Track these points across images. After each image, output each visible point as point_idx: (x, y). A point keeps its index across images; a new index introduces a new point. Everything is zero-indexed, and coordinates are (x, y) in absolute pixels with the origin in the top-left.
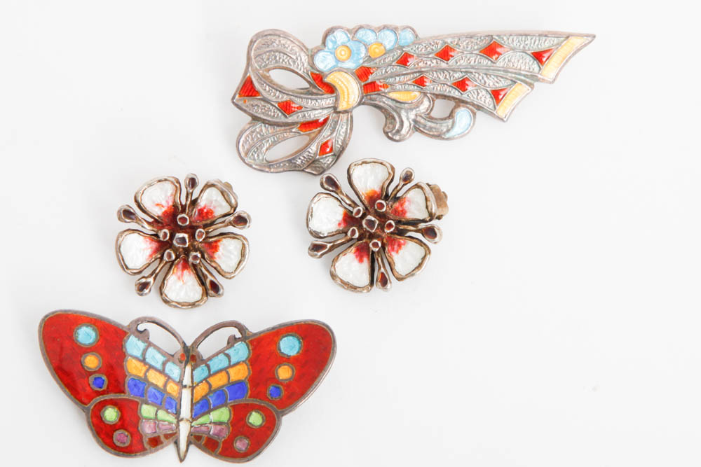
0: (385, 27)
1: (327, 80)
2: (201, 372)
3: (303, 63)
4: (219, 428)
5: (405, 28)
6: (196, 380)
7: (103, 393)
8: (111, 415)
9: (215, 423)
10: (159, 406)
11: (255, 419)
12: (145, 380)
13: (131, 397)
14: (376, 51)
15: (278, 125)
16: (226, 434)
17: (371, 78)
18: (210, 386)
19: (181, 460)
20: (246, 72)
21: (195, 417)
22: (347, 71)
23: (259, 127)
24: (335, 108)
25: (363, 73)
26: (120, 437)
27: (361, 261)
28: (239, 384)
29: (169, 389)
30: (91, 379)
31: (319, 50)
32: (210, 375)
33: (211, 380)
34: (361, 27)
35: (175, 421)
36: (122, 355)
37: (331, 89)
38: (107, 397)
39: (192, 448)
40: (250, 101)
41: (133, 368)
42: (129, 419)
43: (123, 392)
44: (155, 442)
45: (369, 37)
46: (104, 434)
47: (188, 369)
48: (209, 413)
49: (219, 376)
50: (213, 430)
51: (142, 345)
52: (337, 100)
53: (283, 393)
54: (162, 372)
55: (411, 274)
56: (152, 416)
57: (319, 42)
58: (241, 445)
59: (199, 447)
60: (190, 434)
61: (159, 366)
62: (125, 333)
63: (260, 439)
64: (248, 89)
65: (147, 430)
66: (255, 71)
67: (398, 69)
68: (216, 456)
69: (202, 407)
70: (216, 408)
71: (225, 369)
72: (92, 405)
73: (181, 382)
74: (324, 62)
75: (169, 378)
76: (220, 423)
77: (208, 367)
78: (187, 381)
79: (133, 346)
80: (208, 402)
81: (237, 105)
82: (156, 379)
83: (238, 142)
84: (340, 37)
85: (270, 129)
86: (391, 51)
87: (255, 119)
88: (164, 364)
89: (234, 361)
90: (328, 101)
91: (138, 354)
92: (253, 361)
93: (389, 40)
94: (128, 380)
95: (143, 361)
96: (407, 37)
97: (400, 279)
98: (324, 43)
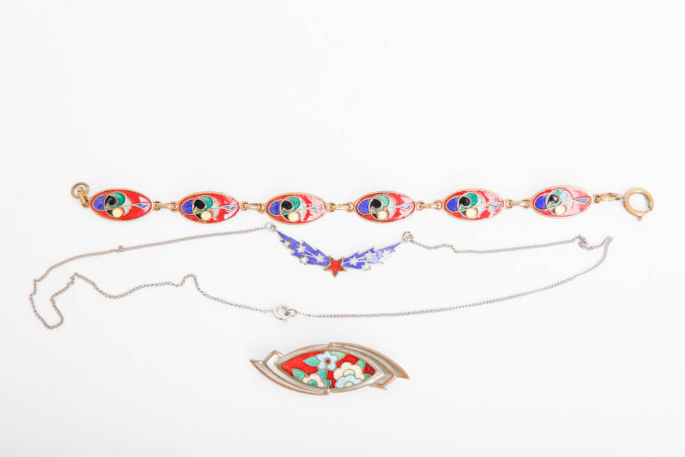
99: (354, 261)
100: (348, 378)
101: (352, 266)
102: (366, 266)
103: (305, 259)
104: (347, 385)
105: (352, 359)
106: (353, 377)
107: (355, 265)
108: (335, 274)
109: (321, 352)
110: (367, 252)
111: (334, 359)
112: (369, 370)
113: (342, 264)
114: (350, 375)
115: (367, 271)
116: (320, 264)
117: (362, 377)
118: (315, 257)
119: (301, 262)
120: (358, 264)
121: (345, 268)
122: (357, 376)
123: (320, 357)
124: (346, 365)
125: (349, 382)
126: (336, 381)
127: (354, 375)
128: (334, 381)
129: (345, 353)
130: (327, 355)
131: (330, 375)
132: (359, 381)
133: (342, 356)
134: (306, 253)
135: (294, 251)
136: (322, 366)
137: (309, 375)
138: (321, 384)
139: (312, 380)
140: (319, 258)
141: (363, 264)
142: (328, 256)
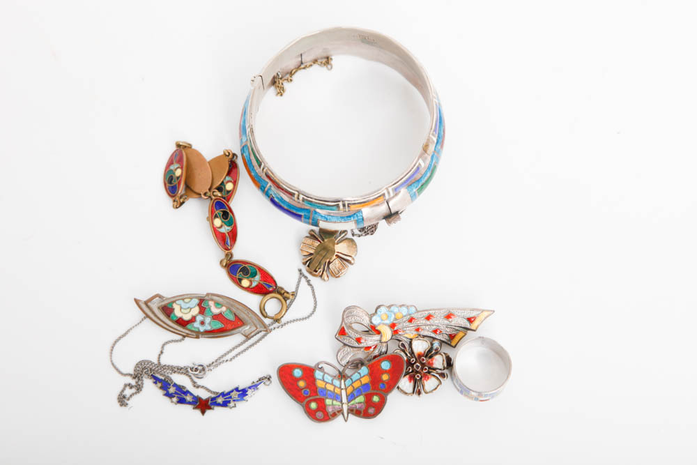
0: (403, 305)
1: (378, 328)
2: (348, 382)
3: (366, 321)
4: (360, 405)
5: (412, 306)
6: (347, 386)
7: (310, 396)
8: (313, 406)
9: (359, 403)
10: (333, 399)
11: (376, 399)
12: (325, 389)
13: (321, 397)
14: (399, 315)
15: (355, 347)
16: (364, 407)
17: (396, 329)
18: (353, 387)
19: (346, 421)
20: (341, 325)
21: (349, 402)
22: (386, 324)
23: (347, 348)
24: (380, 341)
25: (393, 326)
26: (320, 414)
27: (410, 382)
28: (366, 385)
29: (336, 391)
30: (303, 391)
31: (374, 315)
32: (353, 383)
33: (354, 385)
34: (392, 305)
35: (340, 404)
36: (314, 380)
37: (379, 332)
38: (311, 398)
39: (350, 415)
40: (343, 337)
41: (320, 384)
42: (322, 406)
43: (317, 395)
44: (334, 415)
45: (395, 309)
46: (311, 414)
47: (343, 381)
48: (355, 399)
49: (356, 383)
50: (358, 406)
51: (322, 374)
52: (381, 336)
53: (386, 386)
54: (332, 384)
55: (431, 391)
56: (331, 403)
57: (374, 312)
58: (371, 411)
59: (353, 414)
60: (348, 409)
61: (330, 382)
62: (314, 370)
63: (379, 408)
64: (342, 332)
65: (330, 410)
66: (346, 324)
67: (408, 324)
68: (361, 417)
69: (351, 397)
70: (357, 396)
71: (359, 379)
72: (305, 403)
73: (340, 387)
74: (376, 321)
75: (335, 386)
76: (361, 403)
77: (351, 379)
78: (343, 387)
79: (318, 374)
80: (354, 395)
81: (338, 339)
82: (330, 388)
83: (337, 355)
84: (383, 310)
85: (351, 349)
86: (405, 316)
87: (345, 345)
88: (332, 381)
89: (362, 375)
90: (377, 337)
91: (321, 378)
92: (371, 374)
93: (404, 311)
94: (318, 390)
95: (323, 380)
96: (413, 310)
97: (426, 393)
98: (376, 312)
99: (220, 400)
100: (188, 305)
101: (219, 405)
102: (232, 404)
103: (175, 399)
104: (189, 300)
105: (181, 323)
106: (182, 306)
107: (221, 403)
108: (203, 412)
109: (207, 332)
110: (232, 391)
111: (197, 324)
112: (167, 310)
113: (210, 402)
114: (185, 309)
115: (233, 409)
116: (189, 403)
117: (175, 306)
118: (185, 397)
119: (172, 402)
120: (223, 402)
121: (212, 407)
122: (179, 307)
123: (209, 328)
124: (187, 317)
125: (187, 303)
126: (198, 305)
127: (181, 308)
128: (199, 305)
129: (187, 329)
130: (202, 329)
131: (202, 311)
132: (177, 302)
133: (189, 326)
134: (176, 393)
135: (165, 392)
136: (208, 320)
137: (221, 313)
138: (211, 303)
139: (219, 308)
140: (189, 398)
141: (229, 402)
142: (196, 395)
